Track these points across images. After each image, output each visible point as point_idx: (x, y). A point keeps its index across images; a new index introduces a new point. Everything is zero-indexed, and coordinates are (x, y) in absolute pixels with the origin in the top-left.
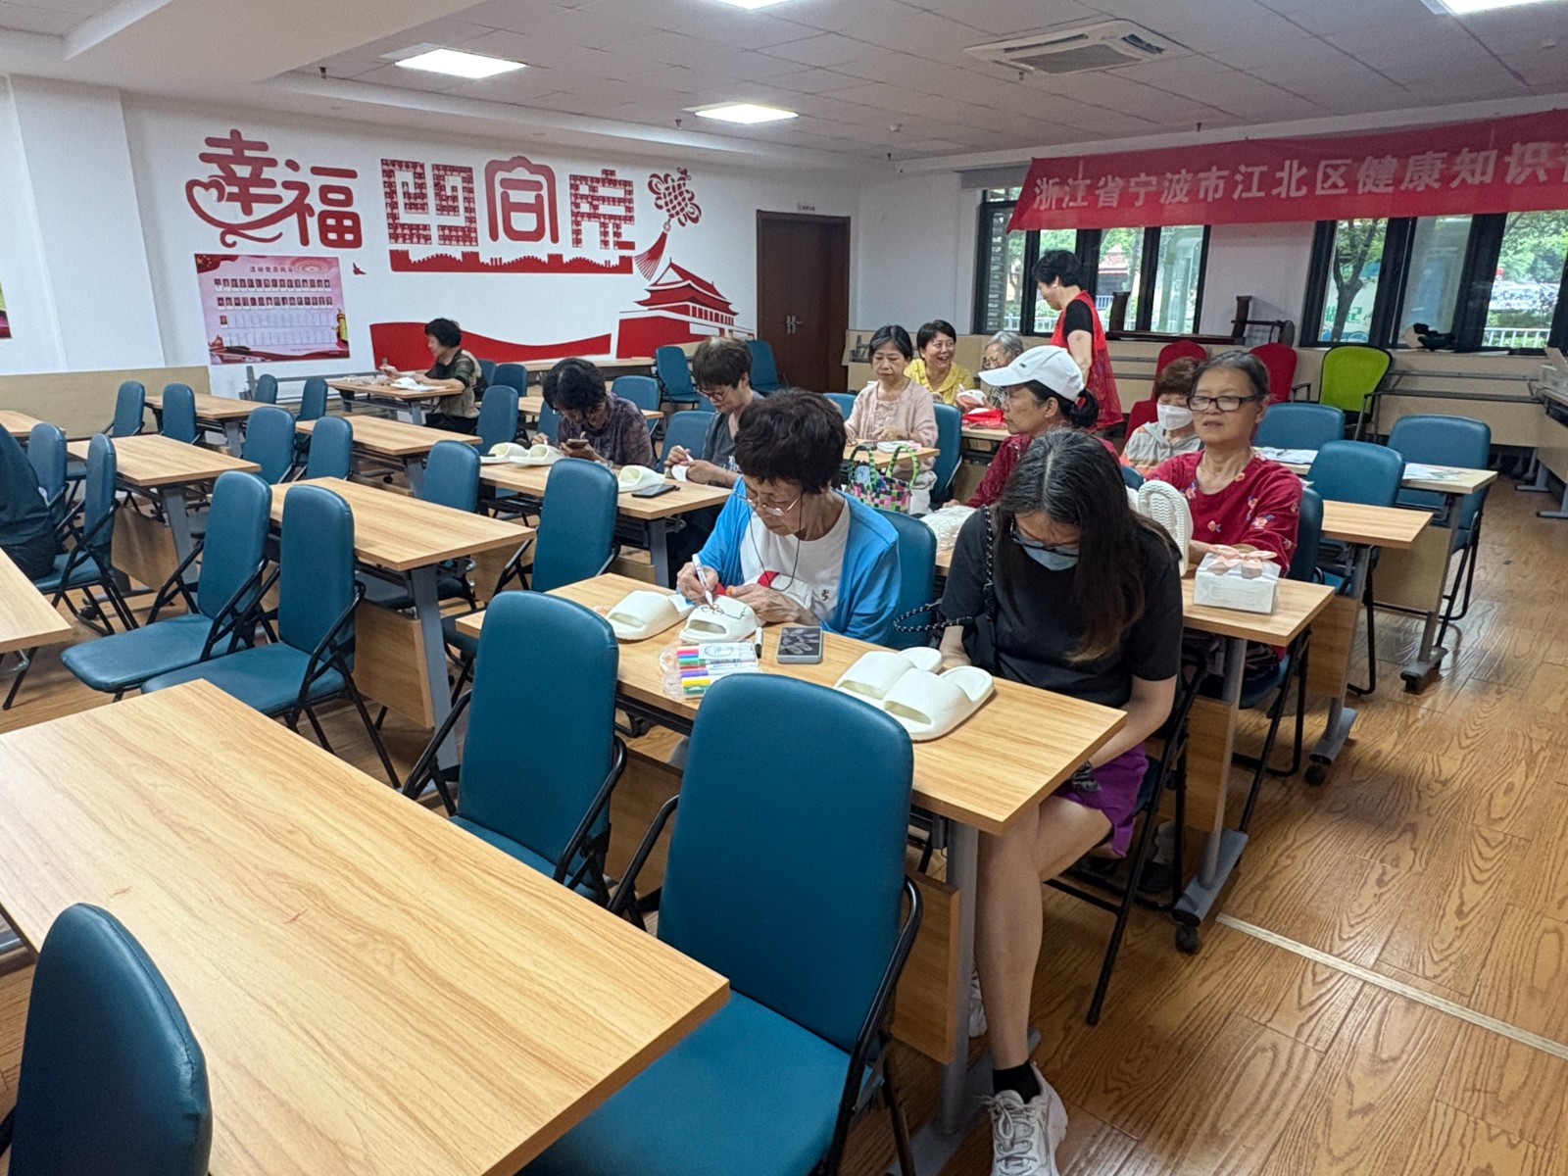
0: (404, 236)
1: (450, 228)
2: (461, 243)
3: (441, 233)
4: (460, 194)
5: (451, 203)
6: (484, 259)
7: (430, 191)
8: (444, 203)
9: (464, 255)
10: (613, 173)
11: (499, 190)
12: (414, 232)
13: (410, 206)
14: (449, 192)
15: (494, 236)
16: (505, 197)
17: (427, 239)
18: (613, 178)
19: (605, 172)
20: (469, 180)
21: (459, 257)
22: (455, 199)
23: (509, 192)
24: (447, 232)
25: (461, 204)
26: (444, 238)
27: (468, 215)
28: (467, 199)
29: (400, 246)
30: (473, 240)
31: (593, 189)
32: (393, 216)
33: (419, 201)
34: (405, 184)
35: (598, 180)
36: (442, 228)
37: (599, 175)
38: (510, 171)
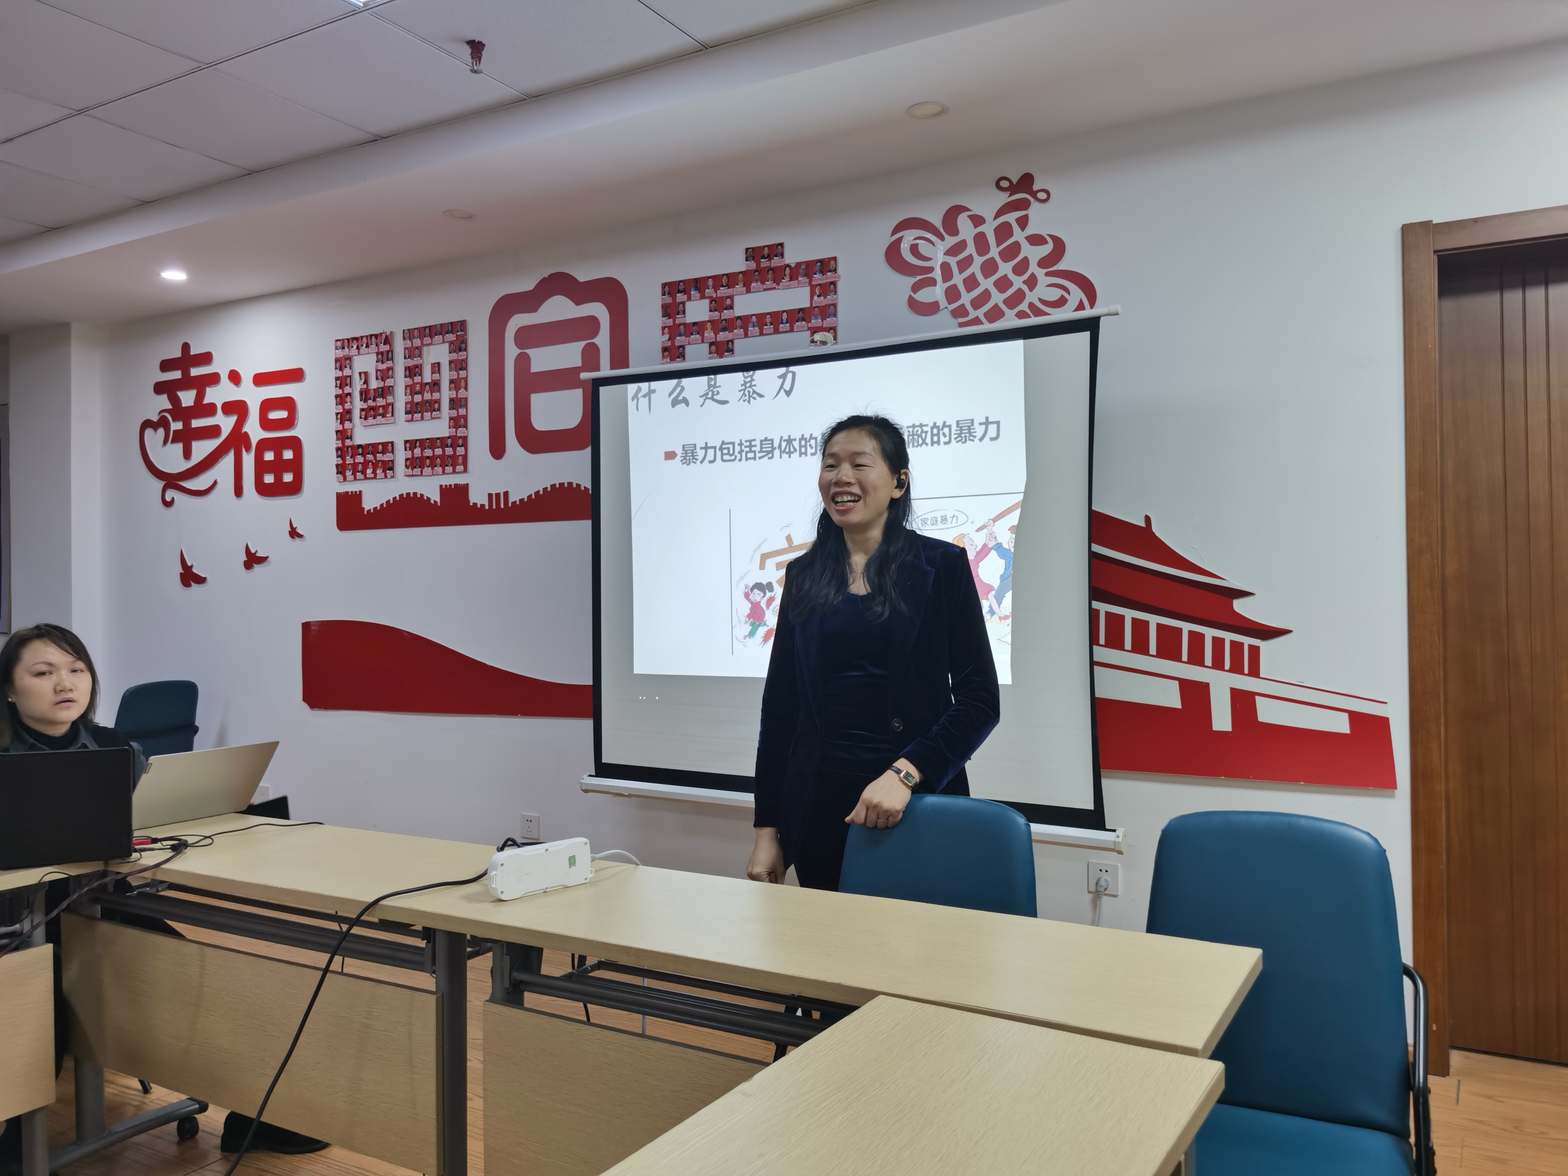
0: (354, 468)
1: (423, 443)
2: (439, 469)
3: (409, 454)
4: (446, 376)
5: (427, 396)
6: (478, 497)
7: (400, 381)
8: (418, 398)
9: (445, 491)
10: (777, 250)
11: (511, 352)
12: (370, 457)
13: (369, 413)
14: (427, 377)
15: (497, 449)
16: (523, 361)
17: (389, 467)
18: (776, 262)
19: (753, 254)
20: (460, 346)
21: (435, 496)
22: (435, 385)
23: (528, 351)
24: (417, 451)
25: (446, 394)
26: (413, 463)
27: (454, 413)
28: (455, 384)
29: (351, 487)
30: (458, 462)
31: (718, 305)
32: (343, 435)
33: (381, 402)
34: (365, 375)
35: (731, 279)
36: (411, 444)
37: (738, 264)
38: (534, 309)
